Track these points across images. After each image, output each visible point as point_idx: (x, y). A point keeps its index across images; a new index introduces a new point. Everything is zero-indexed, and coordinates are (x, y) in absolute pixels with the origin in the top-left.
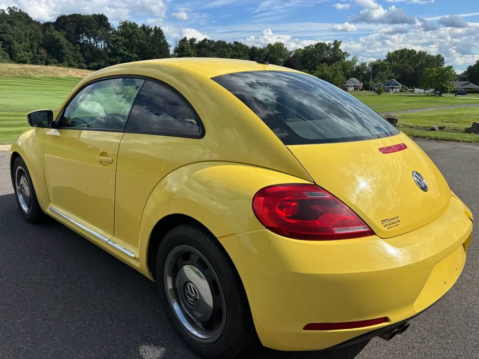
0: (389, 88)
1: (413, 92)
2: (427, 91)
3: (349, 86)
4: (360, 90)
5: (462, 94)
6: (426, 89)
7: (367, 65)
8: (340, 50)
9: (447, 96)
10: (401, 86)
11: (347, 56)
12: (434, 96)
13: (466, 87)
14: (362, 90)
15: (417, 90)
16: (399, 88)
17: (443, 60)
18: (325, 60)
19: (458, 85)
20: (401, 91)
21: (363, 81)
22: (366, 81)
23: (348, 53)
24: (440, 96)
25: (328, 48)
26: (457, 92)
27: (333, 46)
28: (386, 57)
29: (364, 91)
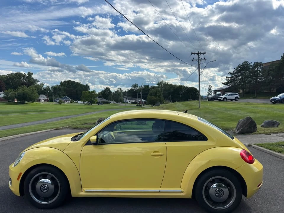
0: (64, 101)
1: (77, 103)
2: (85, 103)
3: (40, 99)
4: (47, 102)
5: (101, 104)
6: (84, 101)
7: (50, 88)
8: (33, 78)
9: (95, 105)
10: (70, 99)
11: (37, 82)
12: (89, 105)
13: (102, 100)
14: (49, 102)
15: (79, 102)
16: (70, 101)
17: (89, 87)
18: (23, 84)
19: (99, 100)
20: (71, 102)
21: (49, 97)
22: (50, 97)
23: (38, 80)
24: (91, 105)
25: (24, 76)
26: (99, 103)
27: (27, 75)
28: (60, 83)
29: (50, 102)
